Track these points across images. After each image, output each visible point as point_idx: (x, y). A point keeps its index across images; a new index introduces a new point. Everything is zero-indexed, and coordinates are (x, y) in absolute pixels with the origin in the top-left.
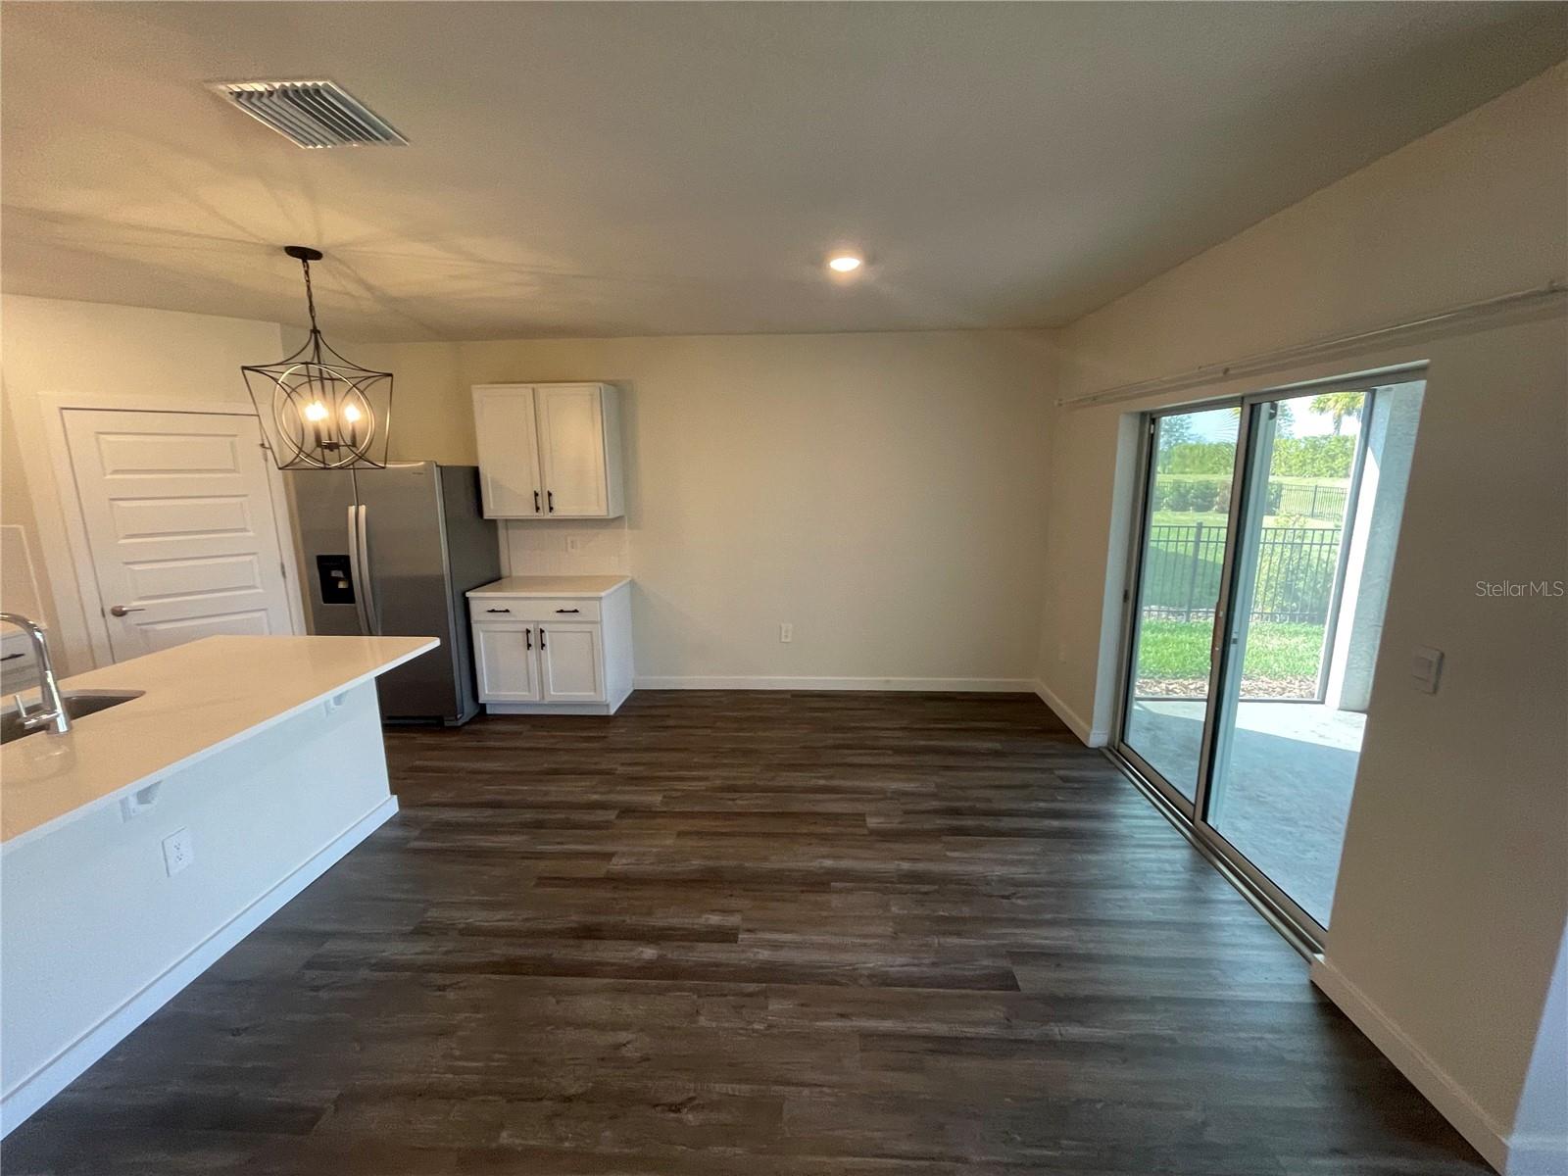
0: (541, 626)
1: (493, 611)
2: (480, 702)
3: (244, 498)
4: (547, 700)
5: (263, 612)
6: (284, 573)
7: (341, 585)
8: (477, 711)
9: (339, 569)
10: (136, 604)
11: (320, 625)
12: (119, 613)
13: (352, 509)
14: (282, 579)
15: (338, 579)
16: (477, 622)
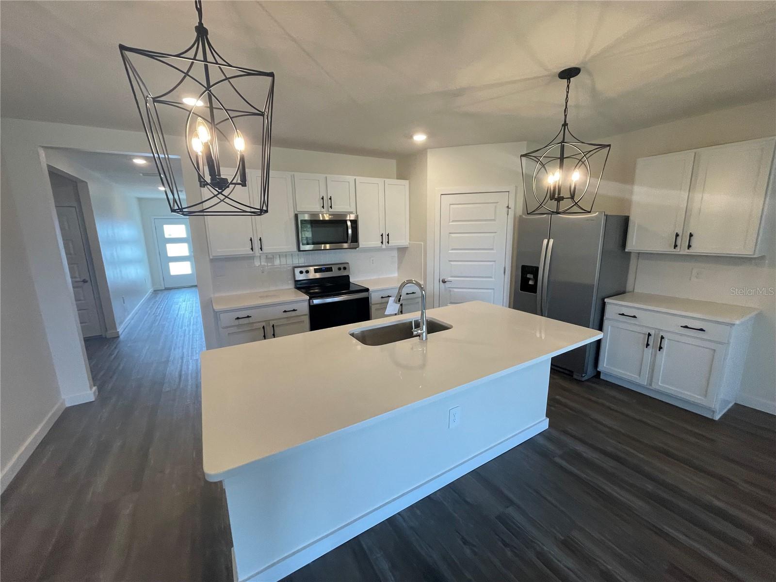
0: (661, 334)
1: (623, 314)
2: (598, 370)
3: (495, 234)
4: (654, 386)
5: (492, 290)
6: (505, 272)
7: (531, 283)
8: (595, 374)
9: (531, 274)
10: (450, 279)
11: (517, 304)
12: (444, 282)
13: (545, 241)
14: (503, 275)
15: (529, 279)
16: (607, 319)
